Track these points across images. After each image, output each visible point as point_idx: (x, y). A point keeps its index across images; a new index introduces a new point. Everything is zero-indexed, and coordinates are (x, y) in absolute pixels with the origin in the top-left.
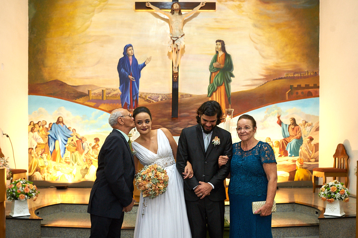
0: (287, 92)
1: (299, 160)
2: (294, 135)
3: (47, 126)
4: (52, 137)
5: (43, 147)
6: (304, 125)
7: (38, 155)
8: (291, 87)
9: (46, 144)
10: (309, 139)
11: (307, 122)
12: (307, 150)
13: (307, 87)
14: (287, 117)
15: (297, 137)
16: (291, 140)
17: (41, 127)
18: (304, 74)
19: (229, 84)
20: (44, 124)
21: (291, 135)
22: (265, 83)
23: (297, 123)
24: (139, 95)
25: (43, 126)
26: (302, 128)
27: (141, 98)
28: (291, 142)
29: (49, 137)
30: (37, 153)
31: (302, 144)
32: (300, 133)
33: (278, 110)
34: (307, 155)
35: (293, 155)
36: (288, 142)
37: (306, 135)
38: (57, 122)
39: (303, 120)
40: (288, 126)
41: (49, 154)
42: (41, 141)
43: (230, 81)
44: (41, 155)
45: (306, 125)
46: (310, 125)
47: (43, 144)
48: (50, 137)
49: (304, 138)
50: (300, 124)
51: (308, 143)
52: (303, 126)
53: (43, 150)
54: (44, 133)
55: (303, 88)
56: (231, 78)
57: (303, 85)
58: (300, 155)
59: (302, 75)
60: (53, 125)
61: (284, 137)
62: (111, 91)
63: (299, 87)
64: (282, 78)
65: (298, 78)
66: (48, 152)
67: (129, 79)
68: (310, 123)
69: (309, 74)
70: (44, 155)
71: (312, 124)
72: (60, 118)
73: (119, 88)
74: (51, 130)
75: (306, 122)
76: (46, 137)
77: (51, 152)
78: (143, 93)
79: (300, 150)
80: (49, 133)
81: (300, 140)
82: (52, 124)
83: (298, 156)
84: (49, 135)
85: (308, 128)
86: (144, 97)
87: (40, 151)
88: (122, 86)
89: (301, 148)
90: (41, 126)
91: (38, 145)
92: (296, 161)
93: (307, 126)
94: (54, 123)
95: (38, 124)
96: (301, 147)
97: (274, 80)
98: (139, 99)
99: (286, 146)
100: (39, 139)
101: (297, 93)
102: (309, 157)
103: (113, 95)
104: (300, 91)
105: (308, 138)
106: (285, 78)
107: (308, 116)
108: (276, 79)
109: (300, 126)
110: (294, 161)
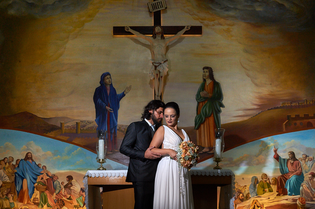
0: (284, 123)
1: (300, 199)
2: (293, 171)
3: (14, 163)
4: (19, 175)
5: (9, 187)
6: (305, 160)
7: (3, 196)
8: (289, 117)
9: (13, 182)
10: (310, 176)
11: (308, 156)
12: (309, 188)
13: (306, 117)
14: (285, 151)
15: (297, 173)
16: (290, 177)
17: (7, 164)
18: (302, 103)
19: (218, 115)
20: (11, 160)
21: (290, 170)
22: (259, 113)
23: (297, 157)
24: (118, 128)
25: (9, 163)
26: (302, 163)
27: (119, 131)
28: (290, 179)
29: (15, 175)
30: (2, 194)
31: (303, 180)
32: (300, 169)
33: (275, 143)
34: (309, 193)
35: (293, 194)
36: (287, 179)
37: (307, 171)
38: (26, 159)
39: (303, 153)
40: (286, 161)
41: (15, 194)
42: (7, 180)
43: (220, 111)
44: (7, 195)
45: (307, 159)
46: (311, 160)
47: (9, 183)
48: (17, 175)
49: (305, 175)
50: (300, 158)
51: (310, 180)
52: (303, 161)
53: (9, 190)
54: (11, 171)
55: (302, 118)
56: (221, 108)
57: (302, 115)
58: (301, 193)
59: (300, 104)
60: (21, 161)
61: (282, 173)
62: (86, 123)
63: (298, 117)
64: (277, 108)
65: (295, 107)
66: (15, 192)
67: (107, 110)
68: (311, 157)
69: (308, 103)
70: (10, 196)
71: (314, 158)
72: (29, 154)
73: (95, 120)
74: (18, 167)
75: (306, 156)
76: (13, 175)
77: (17, 191)
78: (123, 126)
79: (301, 188)
80: (16, 171)
81: (300, 177)
82: (19, 161)
83: (299, 194)
84: (16, 173)
85: (310, 163)
86: (123, 130)
87: (6, 191)
88: (98, 118)
89: (302, 186)
90: (7, 162)
91: (4, 184)
92: (297, 200)
93: (308, 161)
94: (22, 160)
95: (4, 160)
96: (302, 184)
97: (269, 110)
98: (117, 132)
99: (285, 184)
100: (5, 177)
101: (295, 124)
102: (311, 195)
103: (89, 128)
104: (298, 122)
105: (310, 174)
106: (281, 107)
107: (308, 149)
108: (272, 109)
109: (300, 160)
110: (295, 200)
